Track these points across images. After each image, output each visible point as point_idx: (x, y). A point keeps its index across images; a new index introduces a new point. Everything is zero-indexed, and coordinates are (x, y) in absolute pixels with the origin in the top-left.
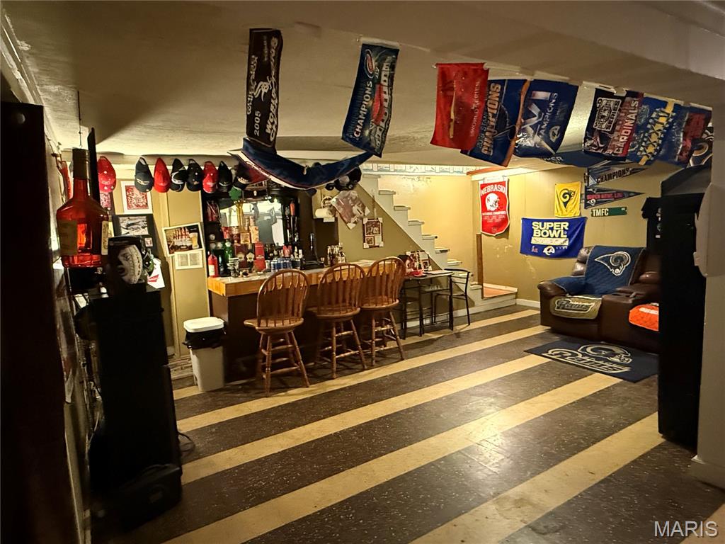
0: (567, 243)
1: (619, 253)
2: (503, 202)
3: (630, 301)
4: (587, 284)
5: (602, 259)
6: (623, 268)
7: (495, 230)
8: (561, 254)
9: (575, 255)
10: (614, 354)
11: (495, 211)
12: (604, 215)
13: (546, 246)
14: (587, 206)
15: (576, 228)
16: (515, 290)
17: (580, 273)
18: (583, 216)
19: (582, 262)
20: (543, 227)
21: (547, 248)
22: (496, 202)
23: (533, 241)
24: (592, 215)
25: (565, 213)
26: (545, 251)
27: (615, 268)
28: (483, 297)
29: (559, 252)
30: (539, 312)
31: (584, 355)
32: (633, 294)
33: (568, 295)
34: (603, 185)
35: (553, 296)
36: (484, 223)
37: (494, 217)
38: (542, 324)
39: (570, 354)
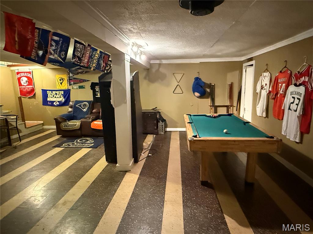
0: (64, 100)
1: (85, 103)
2: (30, 81)
3: (91, 120)
4: (74, 116)
5: (79, 106)
6: (86, 108)
7: (28, 95)
8: (61, 104)
9: (68, 105)
10: (88, 140)
11: (27, 85)
12: (77, 89)
13: (55, 101)
14: (70, 85)
15: (67, 94)
16: (42, 122)
17: (71, 112)
18: (69, 89)
19: (71, 107)
20: (52, 93)
21: (56, 102)
22: (27, 81)
23: (48, 100)
24: (73, 88)
25: (61, 87)
26: (55, 103)
27: (84, 109)
28: (26, 127)
29: (60, 104)
30: (56, 130)
31: (77, 143)
32: (91, 118)
33: (67, 121)
34: (75, 76)
35: (61, 122)
36: (21, 91)
37: (26, 89)
38: (58, 135)
39: (72, 144)
